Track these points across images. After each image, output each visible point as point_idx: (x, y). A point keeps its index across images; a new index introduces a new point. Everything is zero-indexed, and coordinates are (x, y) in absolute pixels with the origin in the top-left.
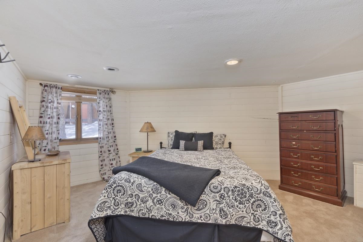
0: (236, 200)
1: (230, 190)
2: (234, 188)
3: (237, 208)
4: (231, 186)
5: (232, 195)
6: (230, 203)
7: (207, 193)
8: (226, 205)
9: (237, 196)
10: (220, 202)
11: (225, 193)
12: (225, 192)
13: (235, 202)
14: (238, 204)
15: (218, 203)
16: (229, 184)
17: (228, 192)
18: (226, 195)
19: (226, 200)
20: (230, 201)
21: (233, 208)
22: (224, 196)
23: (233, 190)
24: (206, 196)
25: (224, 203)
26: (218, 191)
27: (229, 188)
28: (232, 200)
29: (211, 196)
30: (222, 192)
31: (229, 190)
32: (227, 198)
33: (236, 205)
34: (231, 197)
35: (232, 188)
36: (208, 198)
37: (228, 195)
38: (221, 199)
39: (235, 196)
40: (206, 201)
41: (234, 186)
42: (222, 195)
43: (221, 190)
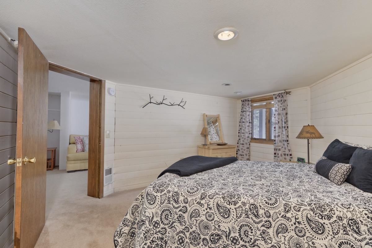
0: (153, 241)
1: (163, 236)
2: (165, 241)
3: (144, 243)
4: (167, 238)
5: (158, 237)
6: (149, 234)
7: (162, 205)
8: (148, 229)
9: (157, 243)
10: (151, 222)
11: (160, 229)
12: (162, 229)
13: (150, 241)
14: (148, 245)
15: (151, 218)
16: (170, 235)
17: (161, 232)
18: (158, 230)
19: (153, 230)
20: (152, 234)
21: (143, 238)
22: (157, 227)
23: (162, 239)
24: (159, 205)
25: (149, 227)
26: (163, 220)
27: (166, 235)
28: (152, 237)
29: (158, 211)
30: (162, 226)
31: (163, 234)
32: (155, 231)
33: (147, 242)
34: (156, 236)
35: (165, 239)
36: (156, 207)
37: (157, 232)
38: (154, 223)
39: (157, 241)
40: (153, 203)
41: (167, 241)
42: (158, 224)
43: (163, 224)
